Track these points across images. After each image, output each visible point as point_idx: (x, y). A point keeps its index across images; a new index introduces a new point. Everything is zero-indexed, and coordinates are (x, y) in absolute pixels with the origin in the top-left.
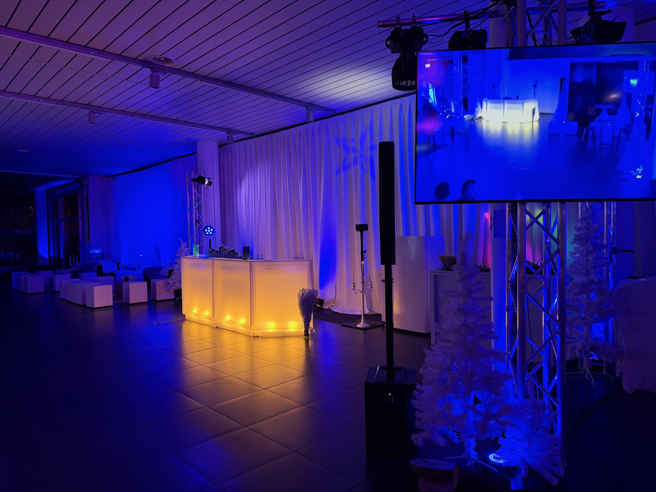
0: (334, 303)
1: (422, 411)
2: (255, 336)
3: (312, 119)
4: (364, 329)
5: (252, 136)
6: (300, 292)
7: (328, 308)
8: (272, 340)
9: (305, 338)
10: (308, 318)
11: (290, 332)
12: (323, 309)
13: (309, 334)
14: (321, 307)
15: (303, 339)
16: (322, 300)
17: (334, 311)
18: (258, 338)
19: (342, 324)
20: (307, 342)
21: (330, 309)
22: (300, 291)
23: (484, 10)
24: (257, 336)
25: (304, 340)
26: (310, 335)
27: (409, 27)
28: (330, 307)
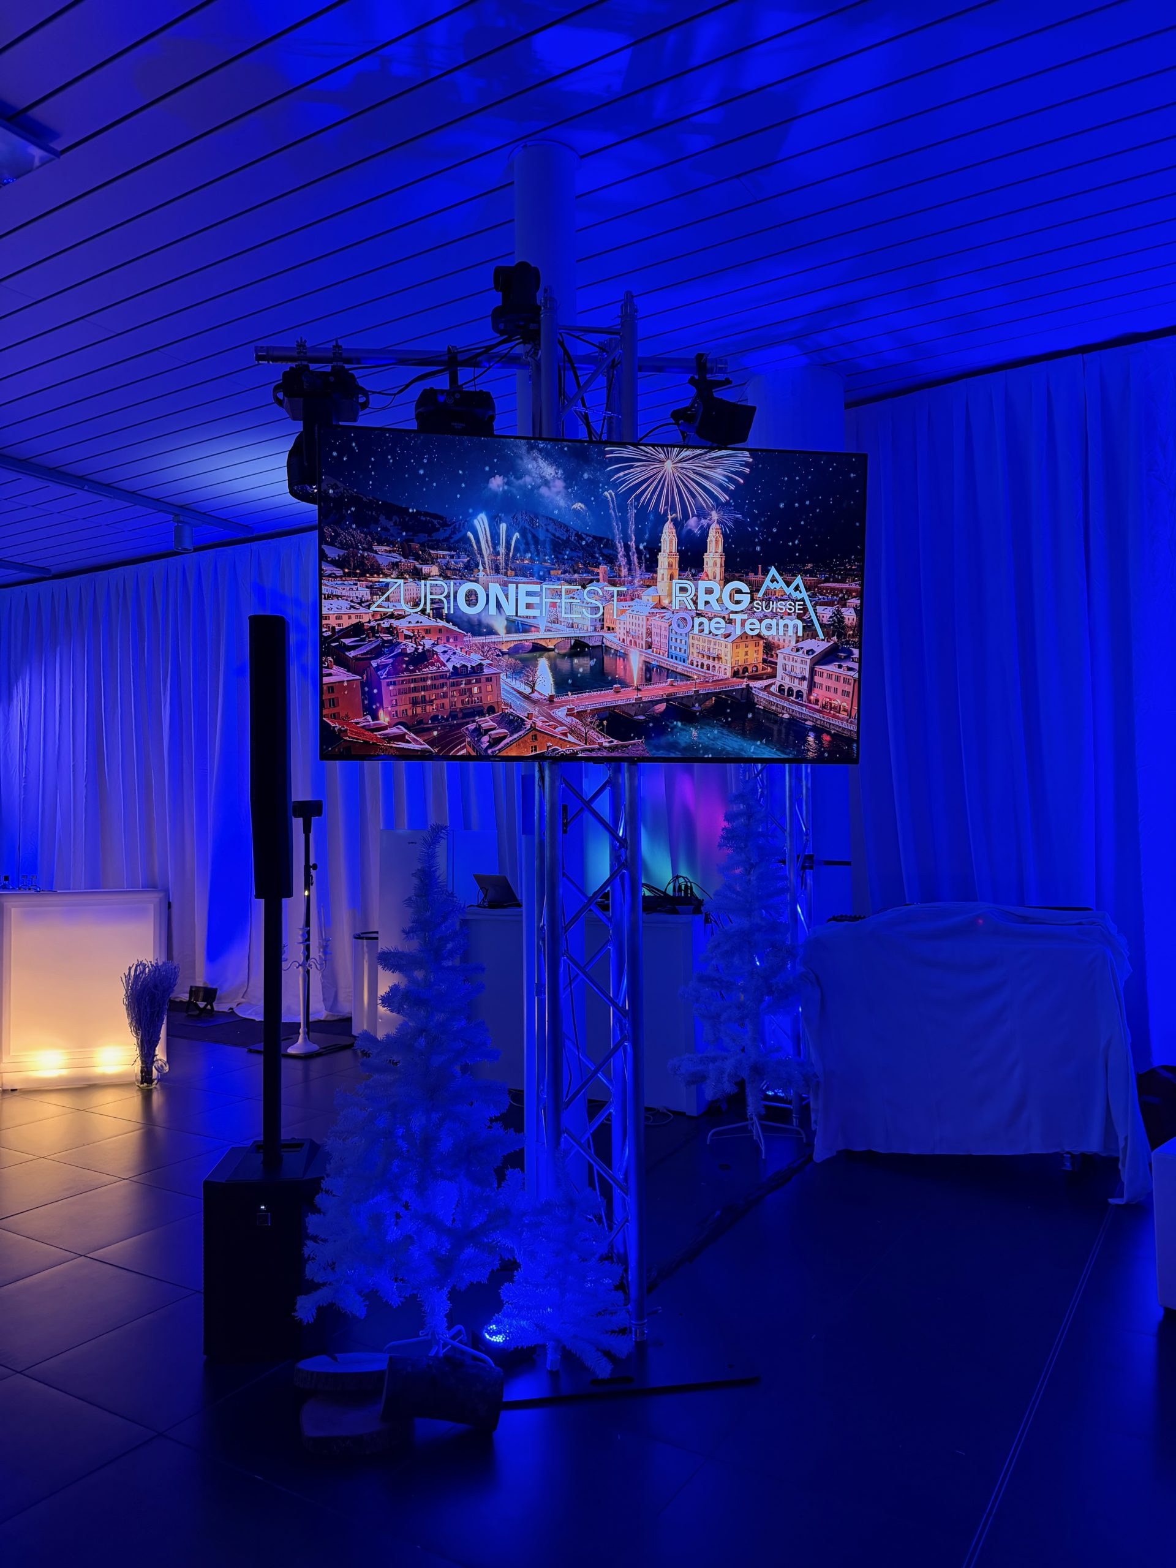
0: (245, 997)
1: (322, 1240)
2: (8, 1090)
3: (188, 544)
4: (306, 1057)
5: (44, 575)
6: (130, 972)
7: (226, 1010)
8: (54, 1099)
9: (141, 1089)
10: (150, 1036)
11: (103, 1077)
12: (214, 1013)
13: (153, 1078)
14: (209, 1007)
15: (138, 1090)
16: (214, 989)
17: (241, 1015)
18: (15, 1093)
19: (252, 1047)
20: (147, 1096)
21: (232, 1013)
22: (130, 969)
23: (483, 350)
24: (12, 1090)
25: (139, 1093)
26: (156, 1081)
27: (327, 368)
28: (234, 1006)
